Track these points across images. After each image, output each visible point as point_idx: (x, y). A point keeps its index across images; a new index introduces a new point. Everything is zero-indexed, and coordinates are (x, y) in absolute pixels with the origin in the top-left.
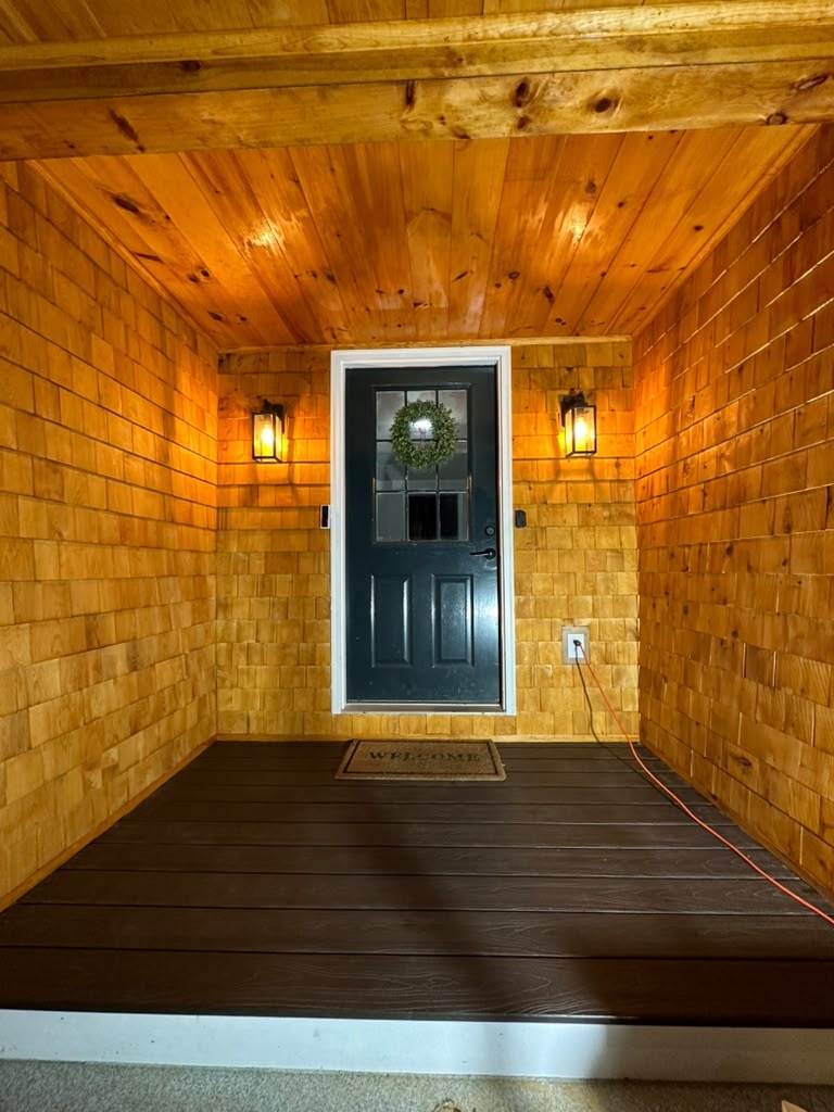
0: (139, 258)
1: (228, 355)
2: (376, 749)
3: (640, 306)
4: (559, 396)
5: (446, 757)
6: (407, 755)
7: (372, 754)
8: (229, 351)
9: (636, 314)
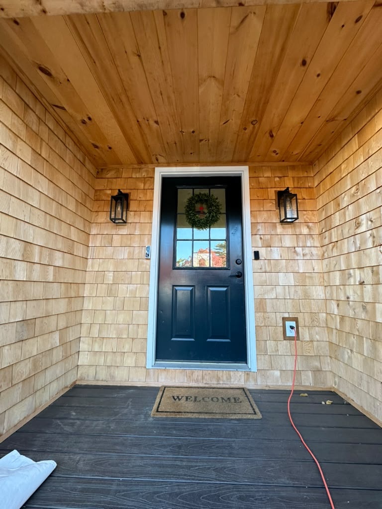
0: (55, 108)
1: (102, 169)
2: (176, 393)
3: (319, 143)
4: (275, 191)
5: (220, 399)
6: (196, 398)
7: (173, 397)
8: (103, 168)
9: (316, 149)
